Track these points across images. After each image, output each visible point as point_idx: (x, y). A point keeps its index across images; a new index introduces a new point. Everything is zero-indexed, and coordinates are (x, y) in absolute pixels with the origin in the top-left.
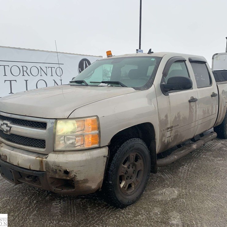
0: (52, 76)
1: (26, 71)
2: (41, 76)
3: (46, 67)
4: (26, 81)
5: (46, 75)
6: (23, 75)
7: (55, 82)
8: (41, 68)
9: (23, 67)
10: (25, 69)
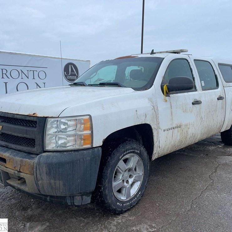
0: (34, 78)
1: (5, 74)
2: (22, 78)
3: (28, 71)
4: (6, 83)
5: (28, 78)
6: (3, 78)
7: (37, 85)
8: (22, 71)
9: (2, 69)
10: (4, 72)
